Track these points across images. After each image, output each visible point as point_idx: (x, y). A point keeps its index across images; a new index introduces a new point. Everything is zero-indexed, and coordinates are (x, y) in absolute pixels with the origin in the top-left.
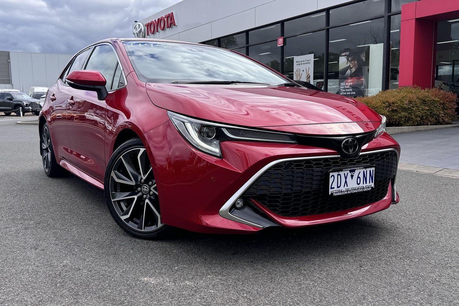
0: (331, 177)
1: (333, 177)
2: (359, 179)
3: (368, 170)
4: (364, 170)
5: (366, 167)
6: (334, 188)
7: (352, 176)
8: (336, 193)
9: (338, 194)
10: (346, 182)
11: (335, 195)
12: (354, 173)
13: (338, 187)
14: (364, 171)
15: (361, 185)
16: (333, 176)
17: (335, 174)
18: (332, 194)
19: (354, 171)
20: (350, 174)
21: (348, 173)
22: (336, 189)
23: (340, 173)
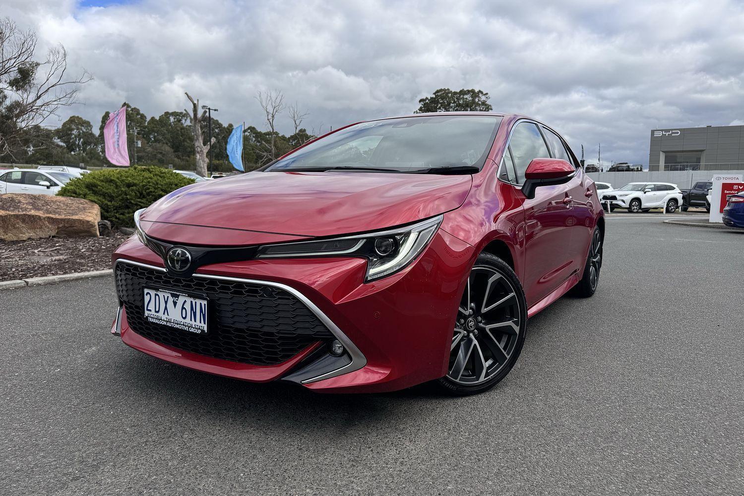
0: (146, 295)
1: (149, 295)
2: (184, 311)
3: (198, 301)
4: (192, 299)
5: (195, 297)
6: (150, 310)
7: (175, 303)
8: (152, 318)
9: (154, 321)
10: (166, 308)
11: (150, 320)
12: (177, 300)
13: (156, 312)
14: (191, 302)
15: (188, 320)
16: (148, 293)
17: (153, 293)
18: (147, 317)
19: (177, 296)
20: (171, 299)
21: (168, 297)
22: (153, 312)
23: (159, 293)
